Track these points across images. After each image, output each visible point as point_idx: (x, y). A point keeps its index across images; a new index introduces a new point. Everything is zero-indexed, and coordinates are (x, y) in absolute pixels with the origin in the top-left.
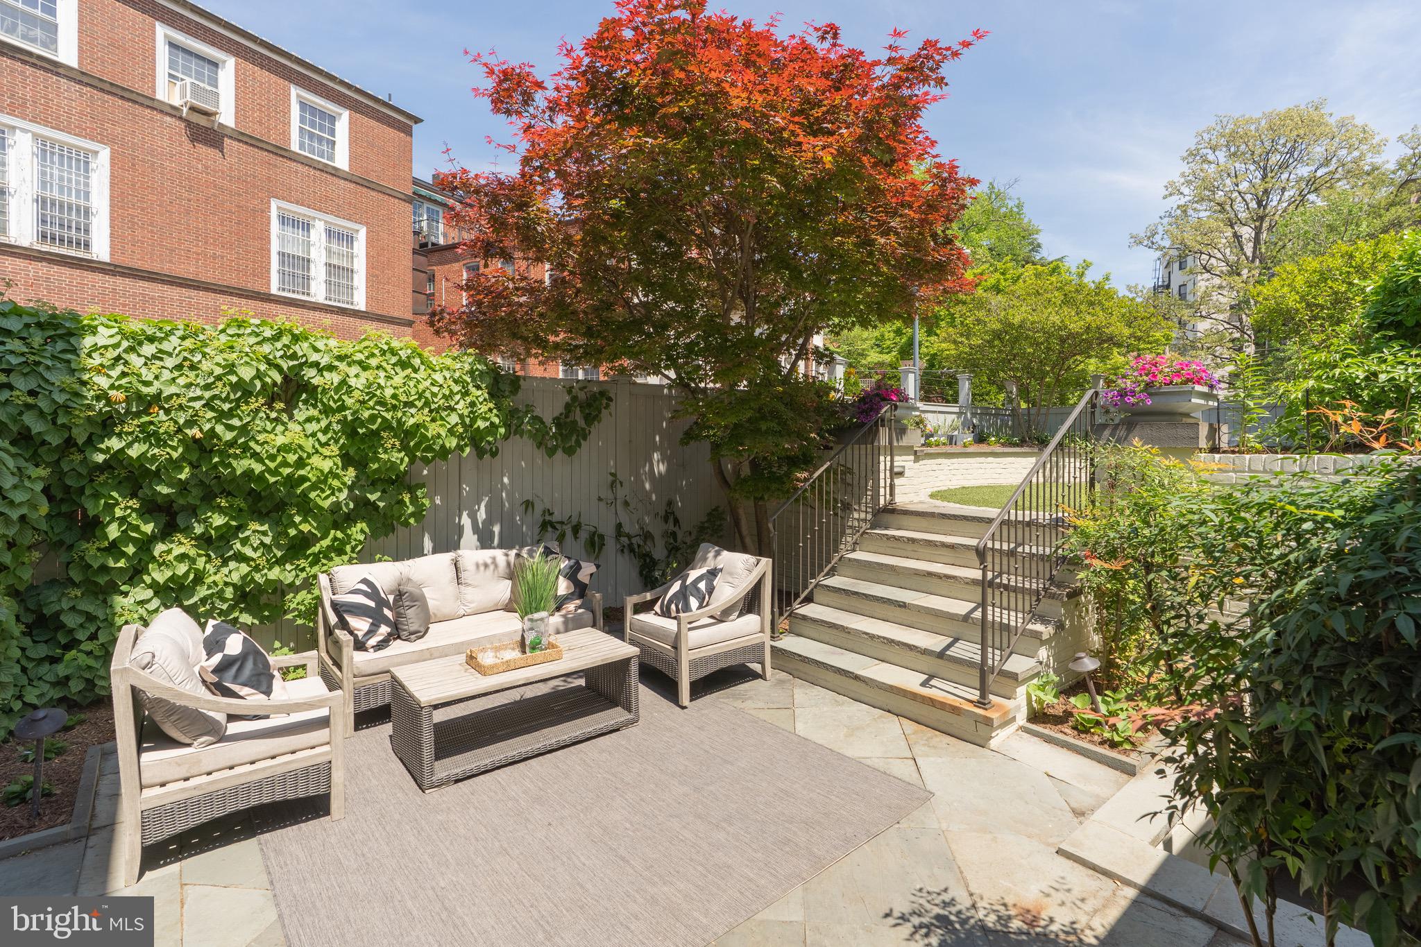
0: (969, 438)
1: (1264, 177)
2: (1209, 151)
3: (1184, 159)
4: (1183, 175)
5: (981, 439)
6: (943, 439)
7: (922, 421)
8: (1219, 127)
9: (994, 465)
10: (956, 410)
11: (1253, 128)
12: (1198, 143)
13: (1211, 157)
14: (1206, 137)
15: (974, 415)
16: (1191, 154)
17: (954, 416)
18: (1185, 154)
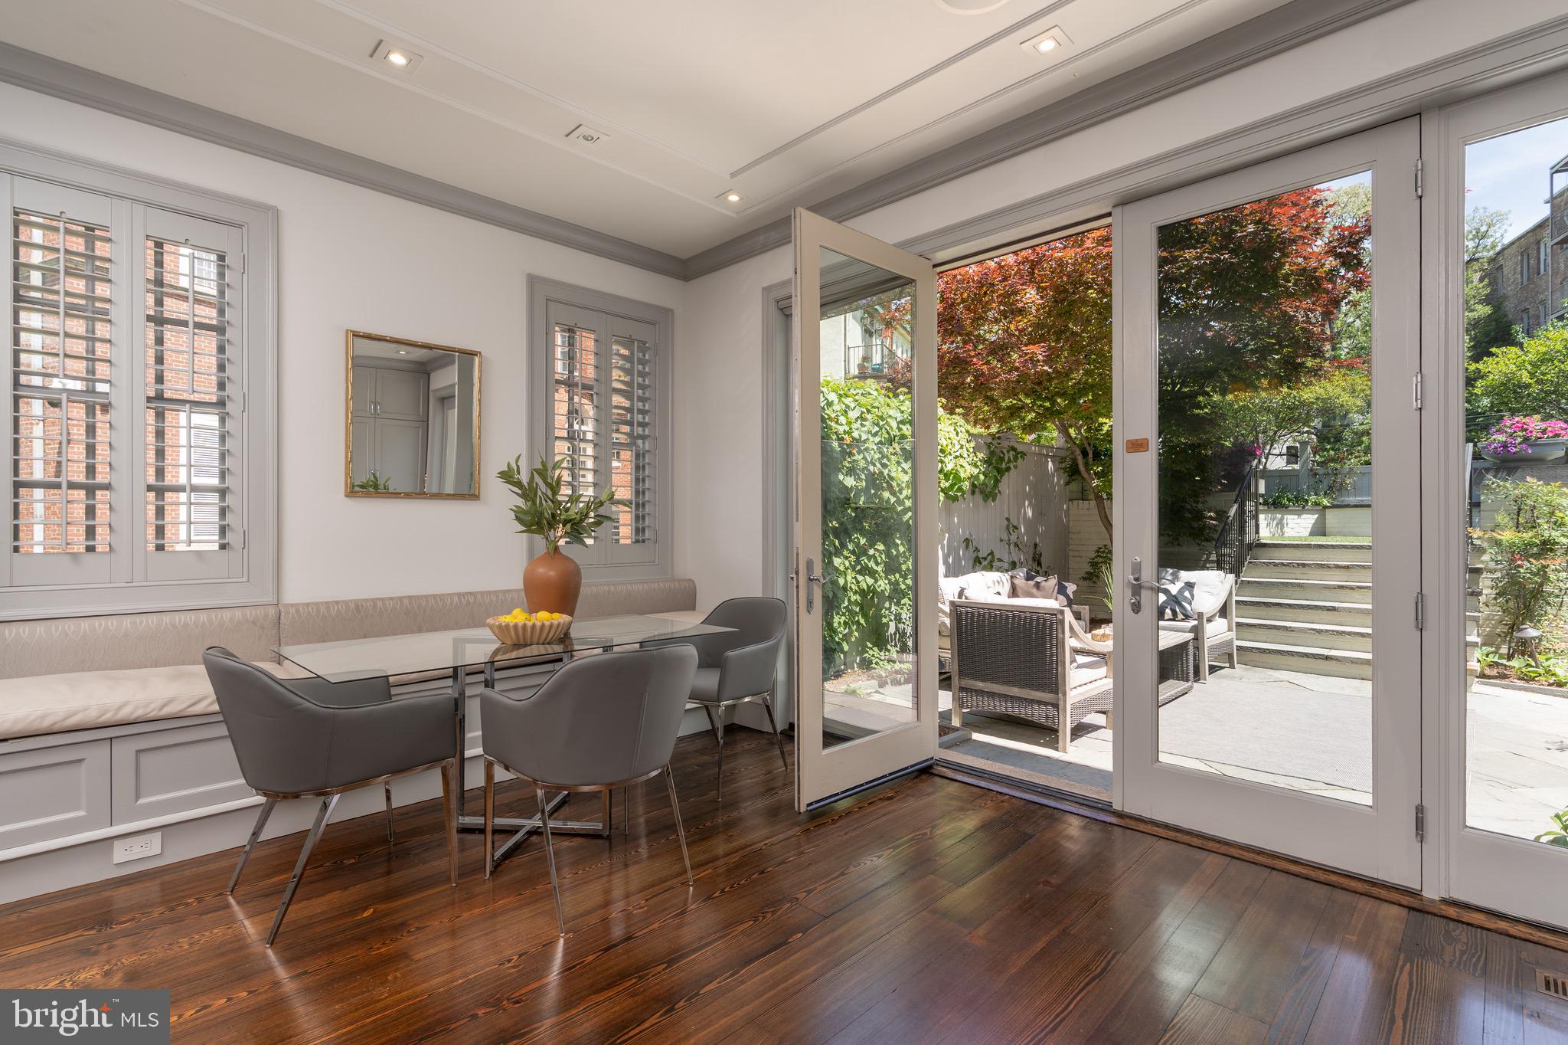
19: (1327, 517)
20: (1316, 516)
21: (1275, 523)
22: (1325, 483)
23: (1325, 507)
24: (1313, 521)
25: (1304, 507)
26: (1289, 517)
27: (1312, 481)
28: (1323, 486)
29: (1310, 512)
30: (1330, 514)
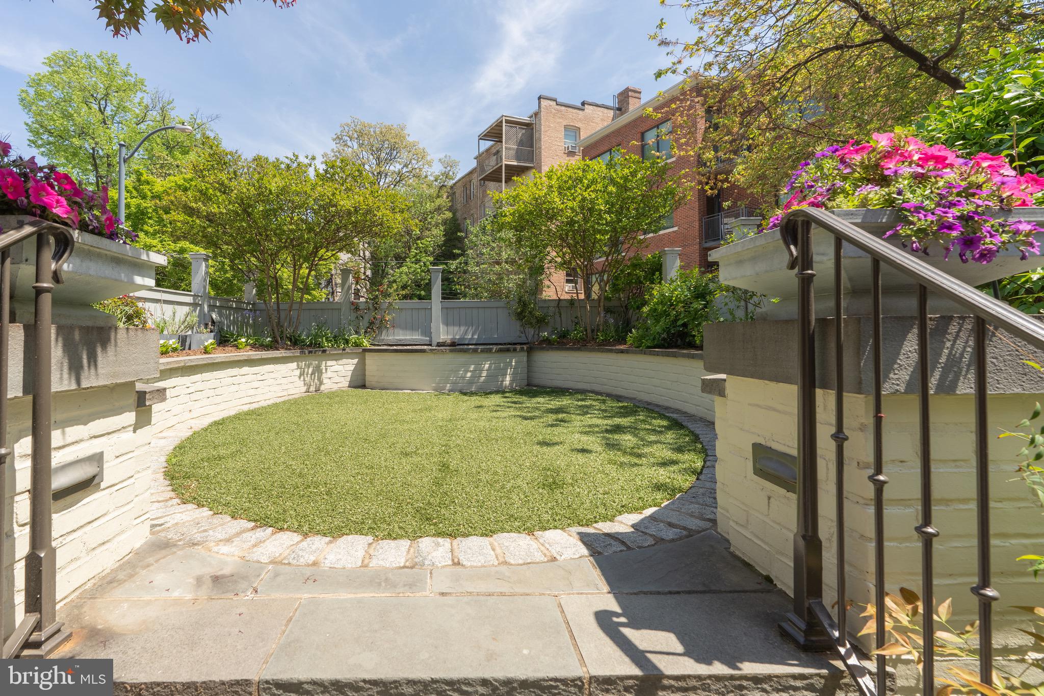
0: (210, 341)
1: (378, 164)
2: (349, 139)
3: (334, 140)
4: (333, 150)
5: (223, 340)
6: (173, 342)
7: (138, 314)
8: (353, 125)
9: (250, 378)
10: (189, 300)
11: (372, 130)
12: (342, 131)
13: (349, 143)
14: (347, 129)
15: (212, 307)
16: (338, 137)
17: (186, 309)
18: (335, 137)
19: (367, 362)
20: (356, 361)
21: (310, 370)
22: (366, 318)
23: (365, 351)
24: (352, 368)
25: (344, 350)
26: (329, 363)
27: (353, 316)
28: (364, 324)
29: (350, 356)
30: (370, 359)
